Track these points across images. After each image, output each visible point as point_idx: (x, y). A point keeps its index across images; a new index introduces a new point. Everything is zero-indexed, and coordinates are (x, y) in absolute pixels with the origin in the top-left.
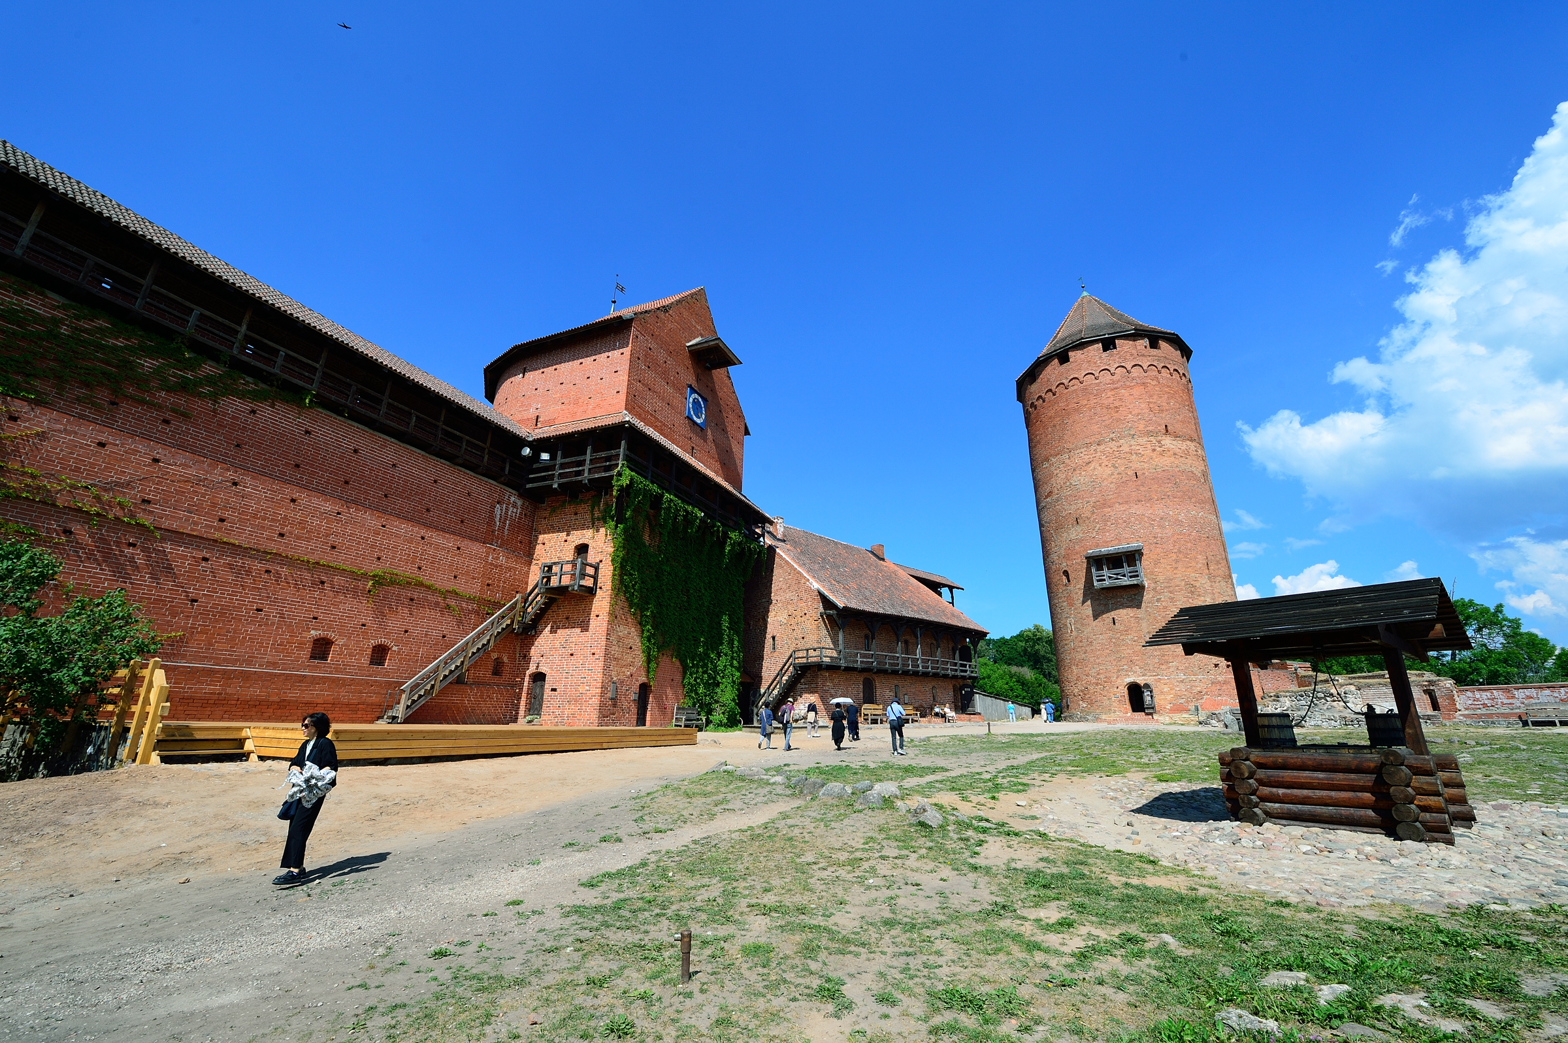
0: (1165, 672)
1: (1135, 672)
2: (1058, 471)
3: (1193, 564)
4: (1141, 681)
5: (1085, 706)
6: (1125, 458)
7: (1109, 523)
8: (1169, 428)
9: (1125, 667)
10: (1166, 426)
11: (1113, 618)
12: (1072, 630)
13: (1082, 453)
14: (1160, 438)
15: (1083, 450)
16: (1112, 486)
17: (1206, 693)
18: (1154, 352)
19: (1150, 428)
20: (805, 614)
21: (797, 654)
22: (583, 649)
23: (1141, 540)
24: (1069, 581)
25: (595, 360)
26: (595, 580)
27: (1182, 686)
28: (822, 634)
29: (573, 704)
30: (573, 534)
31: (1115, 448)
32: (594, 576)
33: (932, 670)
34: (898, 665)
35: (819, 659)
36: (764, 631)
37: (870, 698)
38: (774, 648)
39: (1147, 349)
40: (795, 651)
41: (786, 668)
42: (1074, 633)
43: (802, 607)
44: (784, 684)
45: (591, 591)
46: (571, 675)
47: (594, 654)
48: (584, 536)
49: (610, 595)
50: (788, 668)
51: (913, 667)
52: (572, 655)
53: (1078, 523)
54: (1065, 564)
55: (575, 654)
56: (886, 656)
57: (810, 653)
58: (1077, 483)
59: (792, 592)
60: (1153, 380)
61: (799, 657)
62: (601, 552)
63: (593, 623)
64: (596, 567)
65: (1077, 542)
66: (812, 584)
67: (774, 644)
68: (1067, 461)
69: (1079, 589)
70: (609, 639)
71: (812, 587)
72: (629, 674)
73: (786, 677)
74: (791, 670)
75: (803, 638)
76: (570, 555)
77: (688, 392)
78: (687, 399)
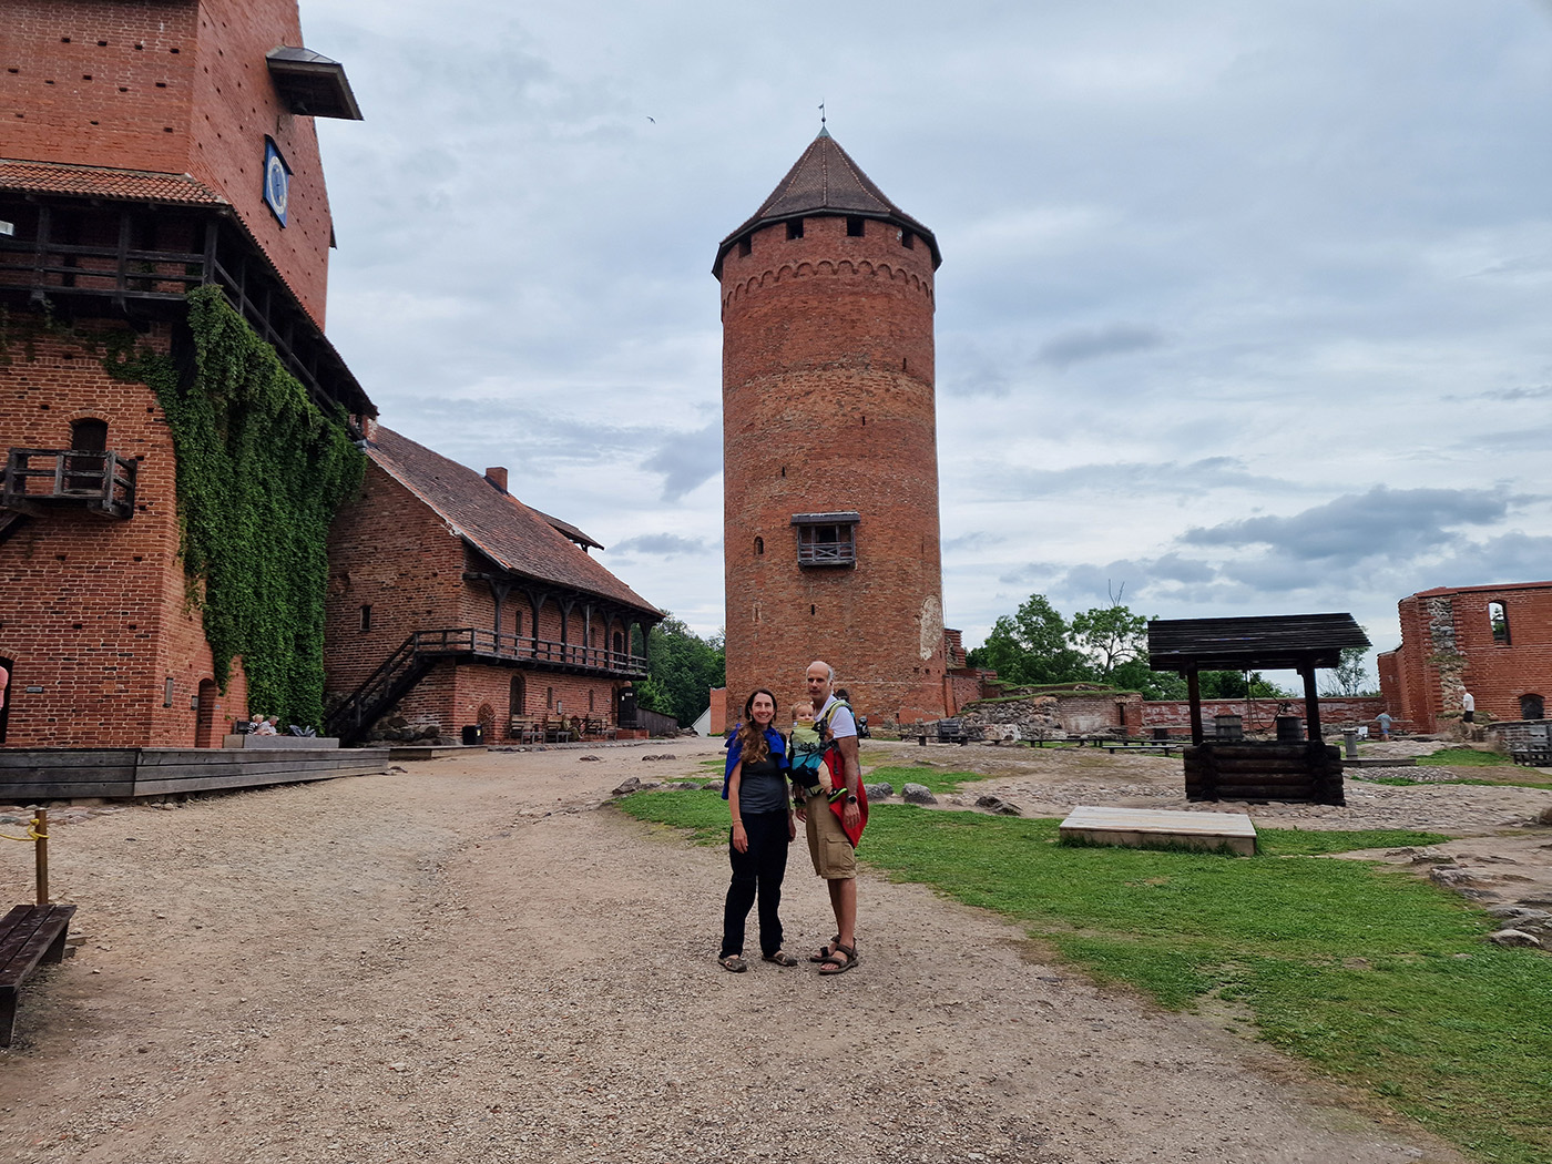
0: (863, 676)
2: (766, 397)
3: (909, 544)
6: (853, 395)
7: (824, 481)
8: (907, 363)
10: (905, 360)
11: (813, 606)
12: (757, 618)
13: (801, 376)
14: (896, 375)
15: (804, 373)
16: (833, 430)
18: (906, 252)
19: (887, 360)
20: (435, 575)
21: (423, 638)
22: (106, 617)
23: (858, 508)
24: (762, 552)
25: (103, 44)
26: (129, 491)
27: (879, 693)
28: (463, 607)
29: (86, 715)
30: (63, 396)
31: (844, 379)
32: (127, 483)
33: (601, 666)
34: (563, 658)
35: (467, 647)
36: (344, 596)
37: (517, 706)
38: (366, 625)
39: (899, 245)
40: (419, 633)
41: (398, 658)
42: (760, 622)
43: (428, 563)
44: (393, 684)
45: (125, 513)
46: (78, 664)
47: (133, 627)
48: (92, 404)
49: (165, 522)
50: (404, 659)
51: (579, 662)
52: (78, 626)
53: (784, 475)
54: (759, 529)
55: (87, 626)
56: (549, 645)
57: (450, 637)
58: (791, 418)
59: (409, 537)
60: (899, 292)
61: (425, 643)
62: (140, 441)
63: (129, 572)
64: (131, 468)
65: (781, 500)
66: (450, 527)
67: (366, 619)
68: (781, 384)
69: (775, 564)
70: (164, 601)
71: (450, 532)
72: (187, 663)
73: (398, 672)
74: (409, 661)
75: (429, 612)
76: (60, 438)
77: (267, 152)
78: (265, 164)
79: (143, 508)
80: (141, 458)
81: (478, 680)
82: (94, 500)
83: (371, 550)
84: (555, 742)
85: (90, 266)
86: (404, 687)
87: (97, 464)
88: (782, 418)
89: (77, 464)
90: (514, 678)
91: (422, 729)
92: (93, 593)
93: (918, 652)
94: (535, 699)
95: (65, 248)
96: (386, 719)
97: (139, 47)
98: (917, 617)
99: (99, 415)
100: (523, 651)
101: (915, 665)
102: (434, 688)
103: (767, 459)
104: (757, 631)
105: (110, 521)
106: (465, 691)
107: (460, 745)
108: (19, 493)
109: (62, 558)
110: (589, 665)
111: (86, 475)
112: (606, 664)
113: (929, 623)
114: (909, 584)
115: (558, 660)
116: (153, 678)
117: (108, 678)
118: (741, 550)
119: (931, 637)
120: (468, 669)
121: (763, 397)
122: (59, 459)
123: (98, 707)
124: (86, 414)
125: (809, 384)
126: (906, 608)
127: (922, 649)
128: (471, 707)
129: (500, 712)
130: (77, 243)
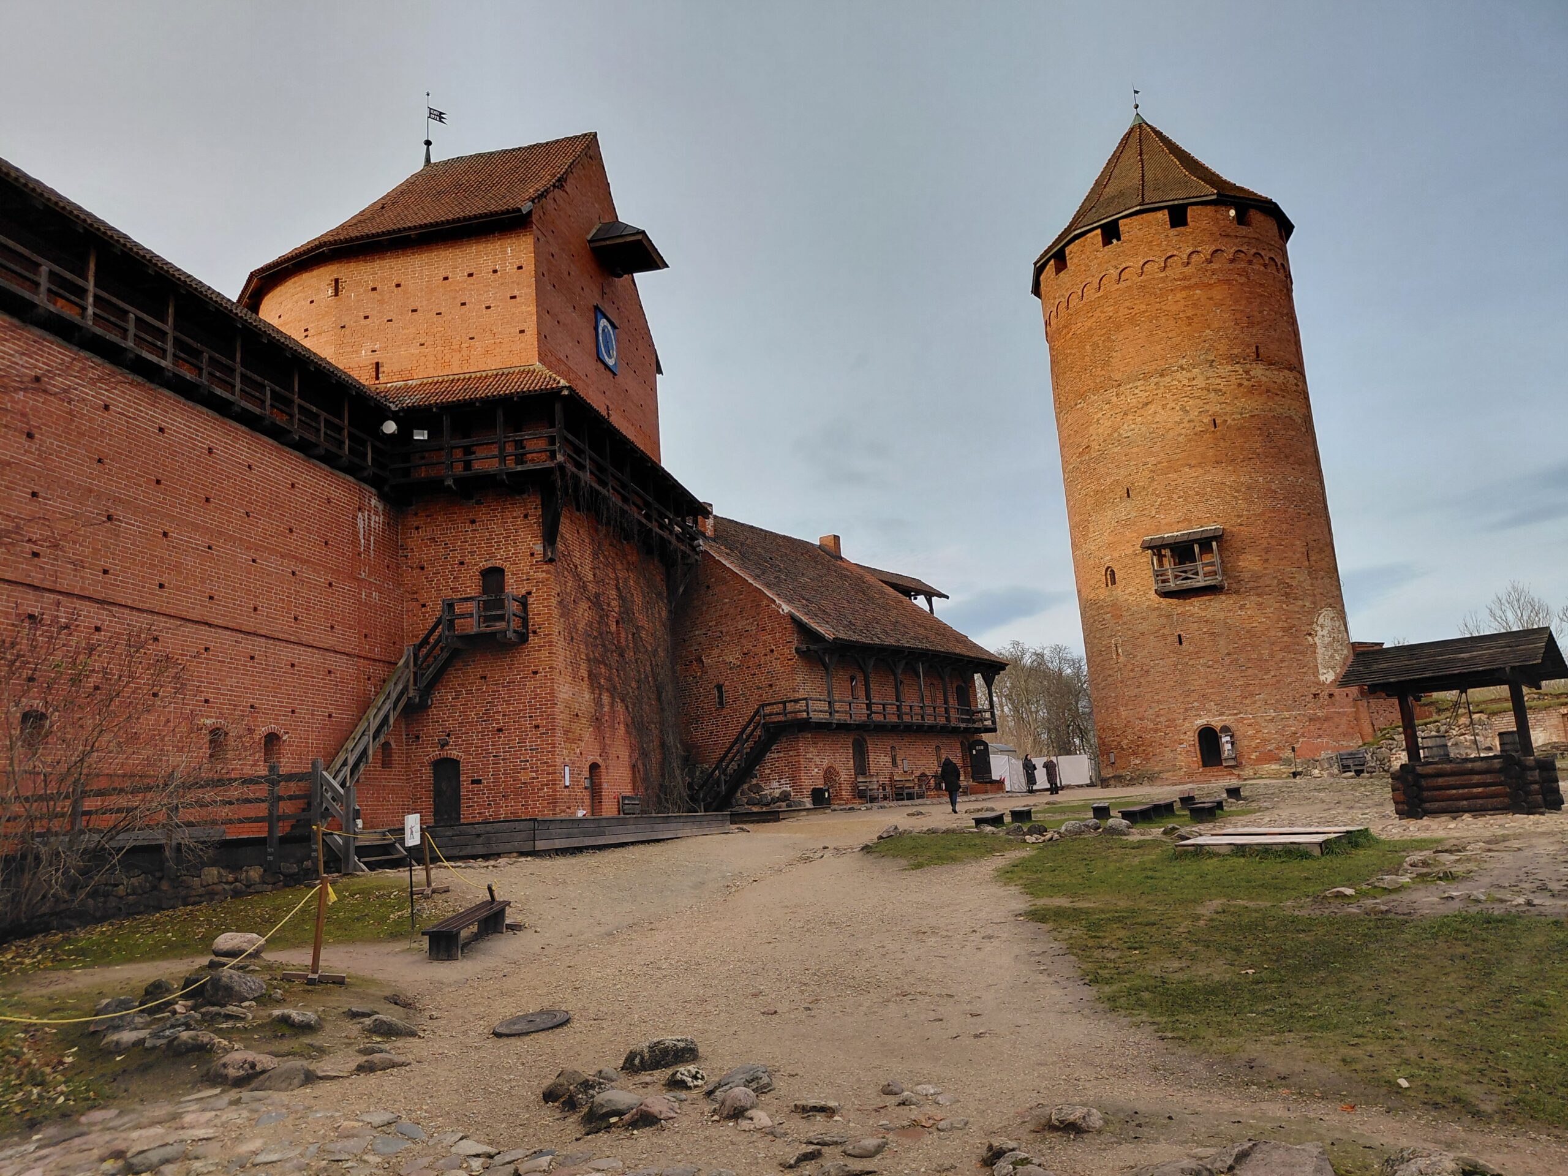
0: (1249, 709)
1: (1209, 711)
2: (1100, 415)
3: (1290, 554)
4: (1217, 722)
5: (1138, 762)
6: (1199, 397)
7: (1175, 496)
8: (1261, 351)
9: (1196, 704)
10: (1257, 347)
11: (1179, 636)
12: (1118, 654)
13: (1137, 387)
14: (1248, 366)
15: (1139, 383)
16: (1180, 439)
17: (1303, 735)
18: (1243, 230)
19: (1236, 351)
20: (772, 651)
21: (768, 710)
22: (518, 721)
23: (1221, 520)
24: (1114, 582)
25: (470, 275)
26: (525, 621)
27: (1271, 726)
28: (799, 678)
29: (512, 799)
30: (472, 553)
31: (1185, 382)
32: (523, 615)
33: (942, 721)
34: (899, 717)
35: (805, 715)
36: (701, 678)
37: (861, 767)
38: (721, 703)
39: (1235, 225)
40: (763, 706)
41: (749, 730)
42: (1122, 659)
43: (765, 641)
44: (747, 753)
45: (523, 638)
46: (503, 760)
47: (537, 727)
48: (492, 555)
49: (551, 642)
50: (753, 731)
51: (917, 720)
52: (500, 730)
53: (1129, 496)
54: (1108, 558)
55: (506, 730)
56: (884, 705)
57: (790, 707)
58: (1130, 434)
59: (747, 619)
60: (1240, 275)
61: (770, 714)
62: (528, 580)
63: (530, 684)
64: (523, 602)
65: (1128, 524)
66: (780, 606)
67: (721, 697)
68: (1114, 399)
69: (1130, 594)
70: (556, 704)
71: (781, 610)
72: (578, 751)
73: (751, 743)
74: (758, 732)
75: (771, 685)
76: (472, 587)
77: (596, 318)
78: (596, 329)
79: (535, 632)
80: (529, 593)
81: (821, 745)
82: (500, 632)
83: (718, 634)
84: (903, 799)
85: (481, 452)
86: (756, 757)
87: (500, 604)
88: (1120, 435)
89: (487, 605)
90: (855, 740)
91: (777, 793)
92: (508, 703)
93: (1316, 673)
94: (879, 761)
95: (465, 442)
96: (746, 786)
97: (495, 271)
98: (1310, 634)
99: (498, 564)
100: (859, 713)
101: (1313, 690)
102: (782, 755)
103: (1109, 481)
104: (1120, 669)
105: (514, 646)
106: (809, 756)
107: (809, 806)
108: (452, 633)
109: (484, 678)
110: (929, 721)
111: (494, 613)
112: (948, 719)
113: (1327, 640)
114: (1296, 599)
115: (894, 719)
116: (555, 766)
117: (524, 769)
118: (1092, 582)
119: (1332, 656)
120: (810, 735)
121: (1096, 417)
122: (474, 604)
123: (520, 791)
124: (489, 565)
125: (1147, 394)
126: (1294, 626)
127: (1321, 671)
128: (816, 770)
129: (845, 772)
130: (469, 437)
